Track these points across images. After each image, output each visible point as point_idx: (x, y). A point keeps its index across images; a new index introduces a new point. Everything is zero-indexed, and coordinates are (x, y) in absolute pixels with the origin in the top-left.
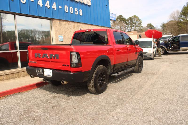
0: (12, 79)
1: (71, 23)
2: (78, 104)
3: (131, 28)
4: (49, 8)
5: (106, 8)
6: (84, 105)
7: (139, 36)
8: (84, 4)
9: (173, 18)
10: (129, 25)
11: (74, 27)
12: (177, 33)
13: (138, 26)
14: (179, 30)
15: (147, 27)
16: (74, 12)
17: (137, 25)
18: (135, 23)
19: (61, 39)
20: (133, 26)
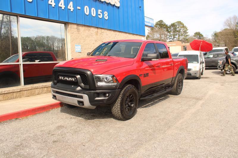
0: (11, 100)
1: (92, 29)
2: (89, 140)
3: (174, 37)
4: (63, 8)
5: (139, 10)
6: (97, 141)
7: (184, 47)
8: (111, 5)
9: (228, 26)
10: (171, 33)
11: (97, 34)
12: (233, 44)
13: (183, 35)
14: (236, 41)
15: (195, 36)
16: (97, 14)
17: (181, 34)
18: (179, 31)
19: (78, 48)
20: (176, 35)
